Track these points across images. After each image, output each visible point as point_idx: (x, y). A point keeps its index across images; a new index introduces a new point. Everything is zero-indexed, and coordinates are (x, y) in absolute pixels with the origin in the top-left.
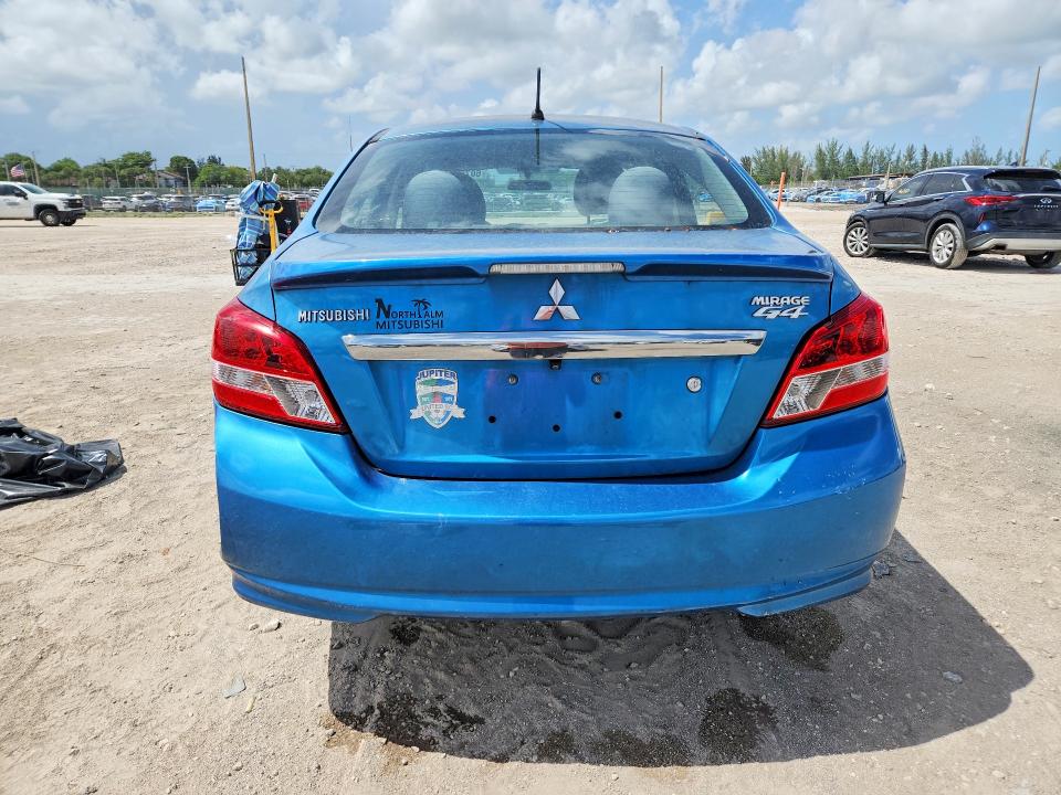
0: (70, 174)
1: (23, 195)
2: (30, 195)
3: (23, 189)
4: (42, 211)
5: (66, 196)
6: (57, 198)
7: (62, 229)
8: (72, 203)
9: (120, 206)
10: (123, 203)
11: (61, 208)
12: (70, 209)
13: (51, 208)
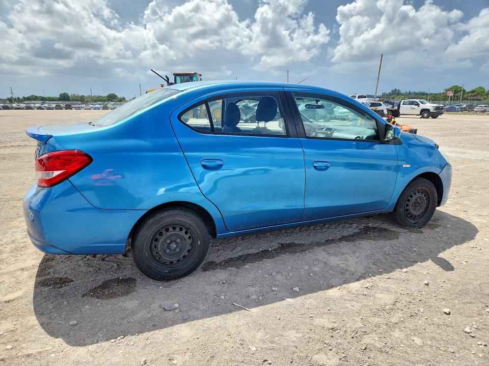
0: (479, 94)
1: (418, 105)
2: (421, 104)
3: (419, 102)
4: (423, 111)
5: (435, 105)
6: (430, 106)
7: (430, 119)
8: (437, 108)
9: (483, 110)
10: (485, 108)
11: (432, 110)
12: (435, 111)
13: (427, 110)
